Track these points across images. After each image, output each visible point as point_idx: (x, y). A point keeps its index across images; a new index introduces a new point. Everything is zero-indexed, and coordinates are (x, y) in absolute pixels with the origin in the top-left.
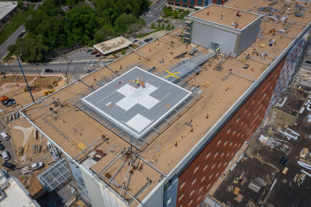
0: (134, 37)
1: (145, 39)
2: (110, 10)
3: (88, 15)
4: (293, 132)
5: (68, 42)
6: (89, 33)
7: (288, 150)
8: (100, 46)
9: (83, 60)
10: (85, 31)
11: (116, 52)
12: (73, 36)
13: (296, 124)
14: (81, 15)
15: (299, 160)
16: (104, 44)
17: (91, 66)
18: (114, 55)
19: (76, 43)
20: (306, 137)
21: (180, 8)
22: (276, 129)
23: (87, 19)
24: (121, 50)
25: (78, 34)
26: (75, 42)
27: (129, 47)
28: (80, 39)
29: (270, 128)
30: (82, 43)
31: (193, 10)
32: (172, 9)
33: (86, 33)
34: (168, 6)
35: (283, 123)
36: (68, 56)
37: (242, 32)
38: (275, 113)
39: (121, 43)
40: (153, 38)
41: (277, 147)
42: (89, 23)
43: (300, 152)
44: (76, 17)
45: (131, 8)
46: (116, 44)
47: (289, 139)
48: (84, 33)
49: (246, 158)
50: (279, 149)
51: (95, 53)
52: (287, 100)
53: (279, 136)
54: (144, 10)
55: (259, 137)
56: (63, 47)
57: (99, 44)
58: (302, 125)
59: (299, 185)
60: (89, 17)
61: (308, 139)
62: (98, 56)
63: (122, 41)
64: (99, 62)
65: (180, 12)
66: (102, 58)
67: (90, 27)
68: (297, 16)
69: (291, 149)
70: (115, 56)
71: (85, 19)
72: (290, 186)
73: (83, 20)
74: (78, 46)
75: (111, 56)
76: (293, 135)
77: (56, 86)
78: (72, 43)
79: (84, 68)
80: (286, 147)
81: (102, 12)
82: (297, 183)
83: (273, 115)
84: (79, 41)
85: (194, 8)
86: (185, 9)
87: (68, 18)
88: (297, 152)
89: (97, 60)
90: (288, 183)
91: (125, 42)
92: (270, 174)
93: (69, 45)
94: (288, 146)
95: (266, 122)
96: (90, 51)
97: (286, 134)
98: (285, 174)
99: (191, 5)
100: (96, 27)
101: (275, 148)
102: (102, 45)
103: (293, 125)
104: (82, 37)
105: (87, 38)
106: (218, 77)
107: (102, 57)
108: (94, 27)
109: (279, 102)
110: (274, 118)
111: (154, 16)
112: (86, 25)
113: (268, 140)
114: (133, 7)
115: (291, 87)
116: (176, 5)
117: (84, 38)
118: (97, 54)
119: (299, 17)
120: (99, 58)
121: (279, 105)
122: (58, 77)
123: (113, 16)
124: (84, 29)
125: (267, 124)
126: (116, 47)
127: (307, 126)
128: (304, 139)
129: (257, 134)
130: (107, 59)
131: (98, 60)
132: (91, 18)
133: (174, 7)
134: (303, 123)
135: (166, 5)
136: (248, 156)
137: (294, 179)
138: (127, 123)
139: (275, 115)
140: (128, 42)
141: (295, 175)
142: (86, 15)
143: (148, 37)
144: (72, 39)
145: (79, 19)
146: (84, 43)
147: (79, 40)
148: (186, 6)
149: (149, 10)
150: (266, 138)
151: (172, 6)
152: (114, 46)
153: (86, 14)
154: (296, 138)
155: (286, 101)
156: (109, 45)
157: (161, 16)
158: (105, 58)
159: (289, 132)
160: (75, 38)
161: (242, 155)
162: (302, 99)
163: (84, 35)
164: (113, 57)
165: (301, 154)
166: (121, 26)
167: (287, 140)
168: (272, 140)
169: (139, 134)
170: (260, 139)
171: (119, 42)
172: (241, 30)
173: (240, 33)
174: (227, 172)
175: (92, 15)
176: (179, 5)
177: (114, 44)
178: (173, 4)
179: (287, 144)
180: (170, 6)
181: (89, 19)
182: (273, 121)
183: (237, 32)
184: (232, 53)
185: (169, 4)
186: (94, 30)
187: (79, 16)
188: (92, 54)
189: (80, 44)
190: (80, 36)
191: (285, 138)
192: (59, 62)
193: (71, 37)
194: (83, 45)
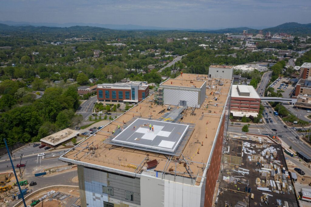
0: (77, 129)
1: (90, 129)
2: (50, 108)
3: (30, 113)
4: (244, 169)
5: (8, 142)
6: (30, 130)
7: (247, 182)
8: (48, 139)
9: (32, 154)
10: (26, 130)
11: (66, 142)
12: (14, 135)
13: (243, 164)
14: (22, 114)
15: (257, 187)
16: (51, 137)
17: (43, 158)
18: (64, 146)
19: (17, 142)
20: (254, 171)
21: (111, 103)
22: (232, 170)
23: (28, 117)
24: (72, 139)
25: (19, 133)
26: (15, 141)
27: (77, 137)
28: (21, 137)
29: (227, 170)
30: (22, 141)
31: (123, 103)
32: (103, 105)
33: (27, 131)
34: (99, 102)
35: (234, 166)
36: (14, 154)
37: (201, 89)
38: (226, 158)
39: (69, 134)
40: (96, 127)
41: (238, 182)
42: (31, 120)
43: (255, 182)
44: (17, 116)
45: (67, 106)
46: (64, 135)
47: (244, 175)
48: (24, 131)
49: (223, 192)
50: (241, 183)
51: (43, 146)
52: (230, 147)
53: (235, 174)
54: (77, 108)
55: (222, 178)
56: (2, 147)
57: (46, 138)
58: (247, 164)
59: (266, 203)
60: (31, 115)
61: (255, 172)
62: (47, 148)
63: (69, 132)
64: (50, 154)
65: (111, 106)
66: (53, 150)
67: (32, 124)
68: (220, 85)
69: (248, 181)
70: (66, 146)
71: (27, 117)
72: (261, 205)
73: (25, 118)
74: (18, 145)
75: (61, 146)
76: (245, 171)
77: (8, 182)
78: (13, 142)
79: (36, 161)
80: (245, 180)
81: (38, 112)
82: (264, 202)
83: (225, 160)
84: (19, 140)
85: (123, 102)
86: (116, 103)
87: (6, 119)
88: (253, 182)
89: (47, 151)
90: (258, 204)
91: (72, 133)
92: (245, 198)
93: (9, 144)
94: (246, 179)
95: (222, 167)
96: (37, 145)
97: (239, 171)
98: (253, 198)
99: (120, 100)
100: (38, 124)
101: (238, 183)
102: (49, 138)
103: (242, 165)
104: (23, 135)
105: (28, 136)
106: (196, 118)
107: (51, 149)
108: (36, 124)
109: (225, 150)
110: (226, 163)
111: (87, 112)
112: (28, 123)
113: (230, 179)
114: (68, 106)
115: (228, 139)
116: (106, 101)
117: (24, 136)
118: (45, 147)
119: (221, 85)
120: (50, 149)
121: (227, 152)
122: (8, 173)
123: (52, 114)
124: (24, 128)
125: (223, 168)
126: (64, 137)
127: (251, 164)
128: (253, 173)
129: (220, 176)
130: (57, 150)
131: (49, 152)
132: (33, 115)
133: (105, 103)
134: (247, 163)
135: (97, 102)
136: (223, 190)
137: (261, 200)
138: (159, 146)
139: (226, 160)
140: (75, 133)
141: (261, 197)
142: (28, 114)
143: (92, 127)
144: (12, 138)
145: (20, 118)
146: (24, 141)
147: (19, 138)
148: (116, 101)
149: (81, 108)
150: (228, 178)
151: (102, 102)
152: (62, 137)
153: (28, 112)
154: (248, 173)
155: (230, 149)
156: (57, 137)
157: (95, 111)
158: (55, 149)
159: (241, 170)
160: (16, 137)
161: (219, 190)
162: (239, 145)
163: (24, 134)
164: (64, 147)
165: (257, 182)
166: (63, 120)
167: (243, 175)
168: (233, 178)
169: (172, 149)
170: (224, 179)
171: (66, 134)
172: (201, 88)
173: (200, 90)
174: (214, 205)
175: (35, 113)
176: (109, 101)
177: (62, 136)
178: (103, 101)
179: (243, 178)
180: (101, 103)
181: (31, 117)
182: (227, 165)
183: (198, 90)
184: (197, 105)
185: (99, 101)
186: (37, 127)
187: (20, 115)
188: (40, 148)
189: (20, 143)
190: (20, 135)
191: (241, 174)
192: (4, 160)
193: (11, 136)
194: (24, 143)
